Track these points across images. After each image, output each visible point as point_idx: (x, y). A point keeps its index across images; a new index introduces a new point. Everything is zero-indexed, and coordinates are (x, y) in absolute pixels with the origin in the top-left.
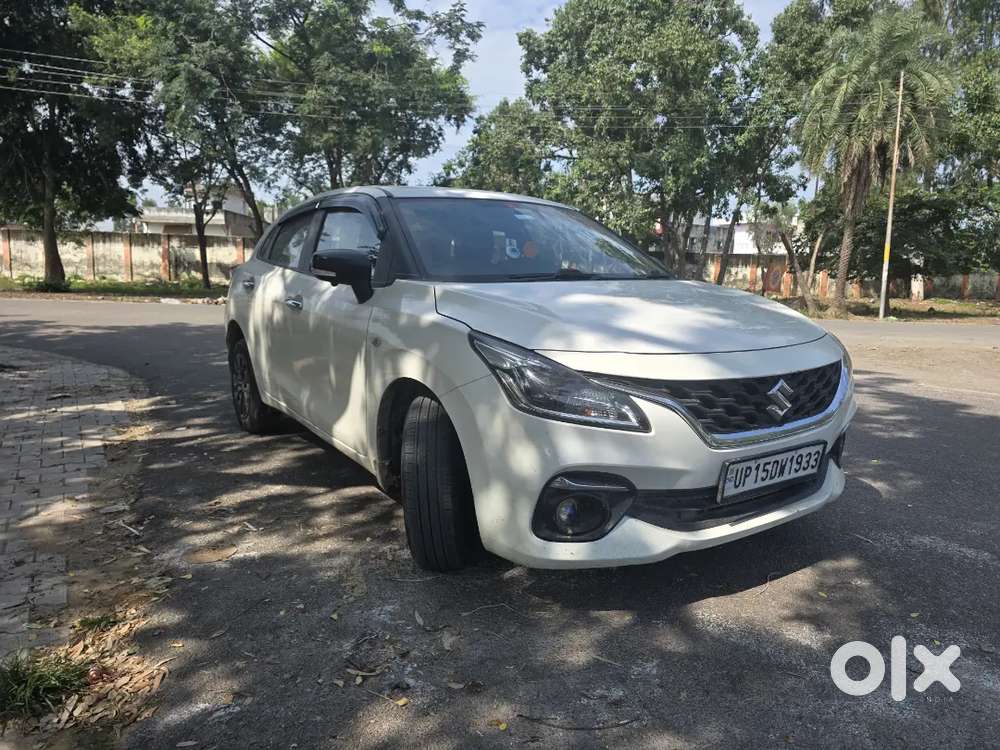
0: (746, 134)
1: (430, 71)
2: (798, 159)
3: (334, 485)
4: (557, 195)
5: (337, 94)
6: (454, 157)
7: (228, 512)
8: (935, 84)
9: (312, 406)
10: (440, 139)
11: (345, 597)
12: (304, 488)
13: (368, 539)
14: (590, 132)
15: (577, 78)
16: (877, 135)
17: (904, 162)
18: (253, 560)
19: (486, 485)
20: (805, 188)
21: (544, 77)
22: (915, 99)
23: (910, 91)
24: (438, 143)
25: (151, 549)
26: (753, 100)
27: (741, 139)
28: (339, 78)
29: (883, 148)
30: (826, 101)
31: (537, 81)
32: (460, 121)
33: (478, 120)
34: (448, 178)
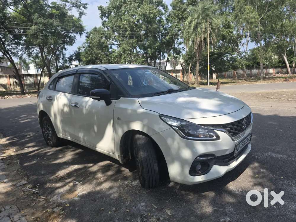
0: (168, 36)
1: (73, 19)
2: (183, 43)
3: (95, 162)
4: (116, 56)
5: (42, 27)
6: (81, 45)
7: (65, 178)
8: (216, 21)
9: (85, 139)
10: (75, 39)
11: (126, 203)
12: (85, 165)
13: (119, 180)
14: (123, 36)
15: (118, 20)
16: (203, 36)
17: (211, 43)
18: (86, 194)
19: (173, 162)
20: (184, 51)
21: (107, 20)
22: (212, 26)
23: (210, 23)
24: (75, 41)
25: (46, 197)
26: (169, 26)
27: (167, 38)
28: (42, 22)
29: (205, 39)
30: (189, 27)
31: (105, 21)
32: (81, 34)
33: (87, 33)
34: (79, 52)
